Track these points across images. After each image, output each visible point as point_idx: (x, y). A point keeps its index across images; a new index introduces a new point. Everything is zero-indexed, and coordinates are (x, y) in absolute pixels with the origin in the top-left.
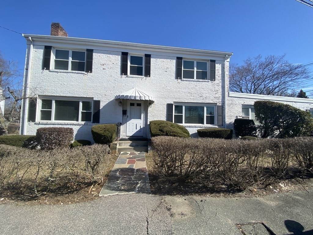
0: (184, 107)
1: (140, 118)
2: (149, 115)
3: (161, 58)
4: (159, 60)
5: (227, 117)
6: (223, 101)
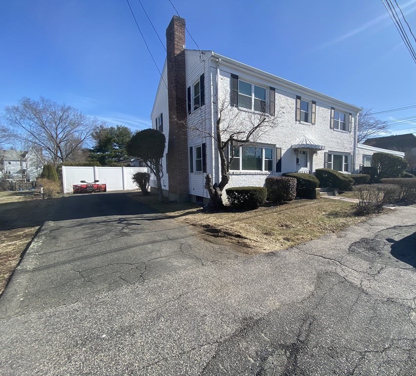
0: (333, 156)
1: (307, 167)
2: (313, 163)
3: (322, 107)
4: (321, 108)
5: (356, 165)
6: (354, 152)
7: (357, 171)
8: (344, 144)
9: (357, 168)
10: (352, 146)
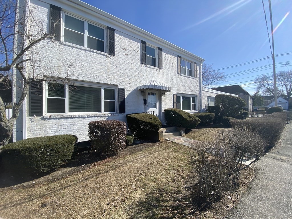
0: (181, 98)
1: (156, 107)
3: (169, 54)
5: (202, 105)
6: (200, 94)
7: (204, 109)
8: (191, 87)
9: (203, 107)
10: (198, 89)
